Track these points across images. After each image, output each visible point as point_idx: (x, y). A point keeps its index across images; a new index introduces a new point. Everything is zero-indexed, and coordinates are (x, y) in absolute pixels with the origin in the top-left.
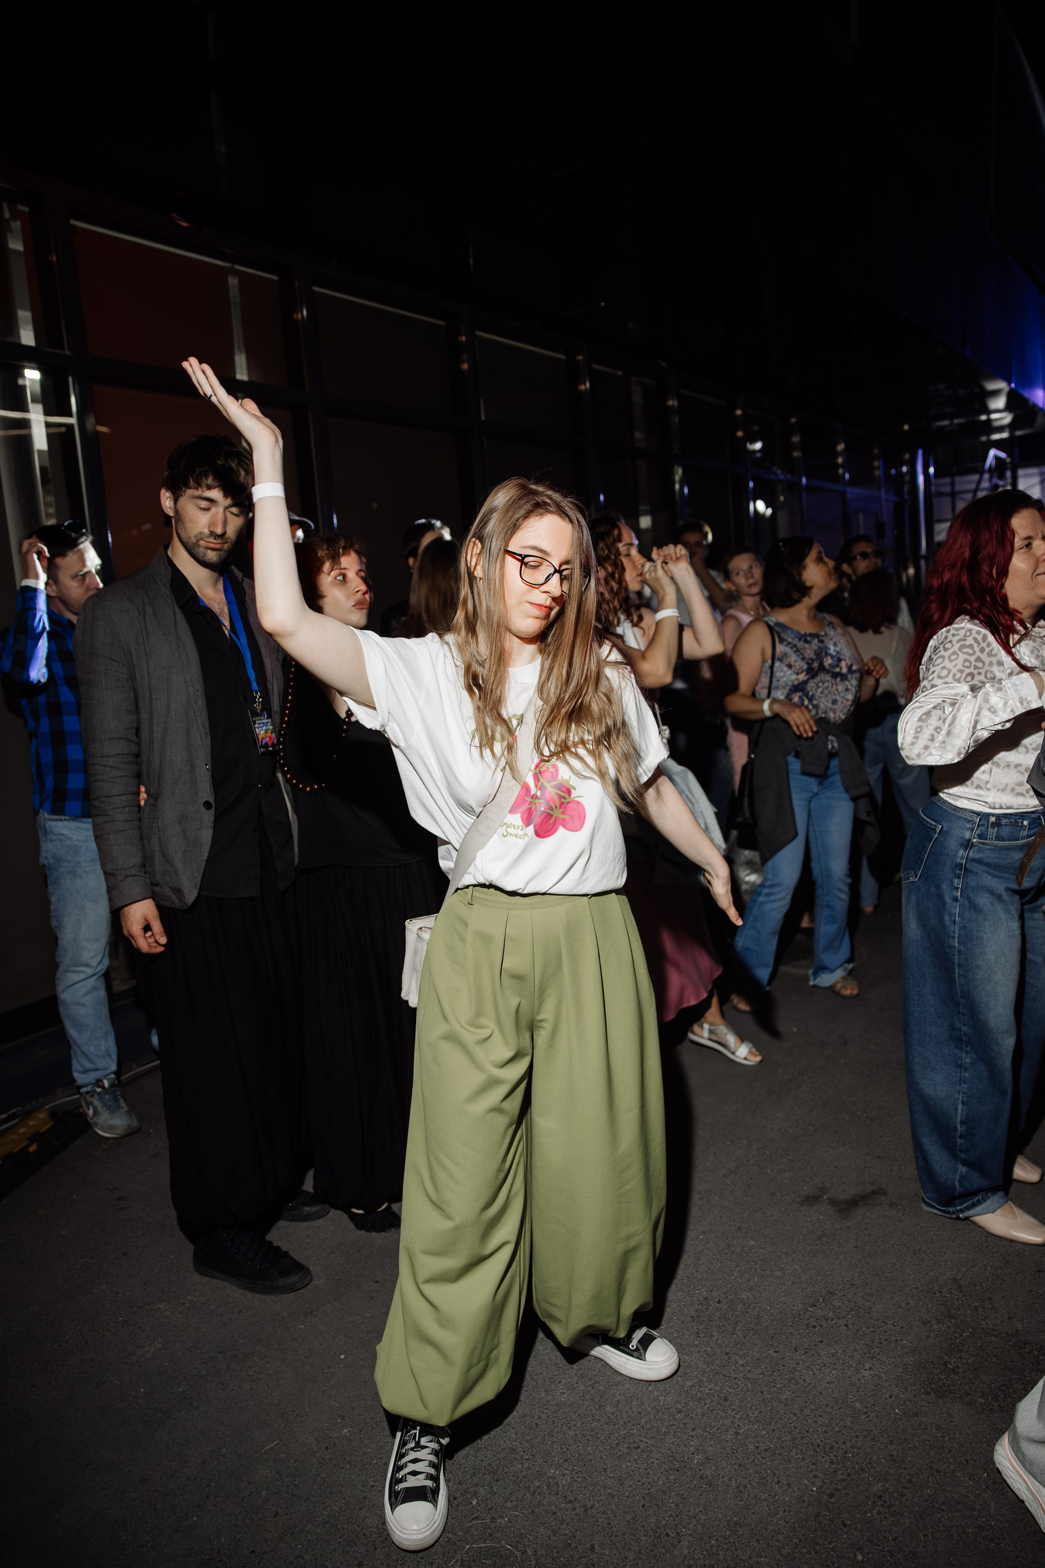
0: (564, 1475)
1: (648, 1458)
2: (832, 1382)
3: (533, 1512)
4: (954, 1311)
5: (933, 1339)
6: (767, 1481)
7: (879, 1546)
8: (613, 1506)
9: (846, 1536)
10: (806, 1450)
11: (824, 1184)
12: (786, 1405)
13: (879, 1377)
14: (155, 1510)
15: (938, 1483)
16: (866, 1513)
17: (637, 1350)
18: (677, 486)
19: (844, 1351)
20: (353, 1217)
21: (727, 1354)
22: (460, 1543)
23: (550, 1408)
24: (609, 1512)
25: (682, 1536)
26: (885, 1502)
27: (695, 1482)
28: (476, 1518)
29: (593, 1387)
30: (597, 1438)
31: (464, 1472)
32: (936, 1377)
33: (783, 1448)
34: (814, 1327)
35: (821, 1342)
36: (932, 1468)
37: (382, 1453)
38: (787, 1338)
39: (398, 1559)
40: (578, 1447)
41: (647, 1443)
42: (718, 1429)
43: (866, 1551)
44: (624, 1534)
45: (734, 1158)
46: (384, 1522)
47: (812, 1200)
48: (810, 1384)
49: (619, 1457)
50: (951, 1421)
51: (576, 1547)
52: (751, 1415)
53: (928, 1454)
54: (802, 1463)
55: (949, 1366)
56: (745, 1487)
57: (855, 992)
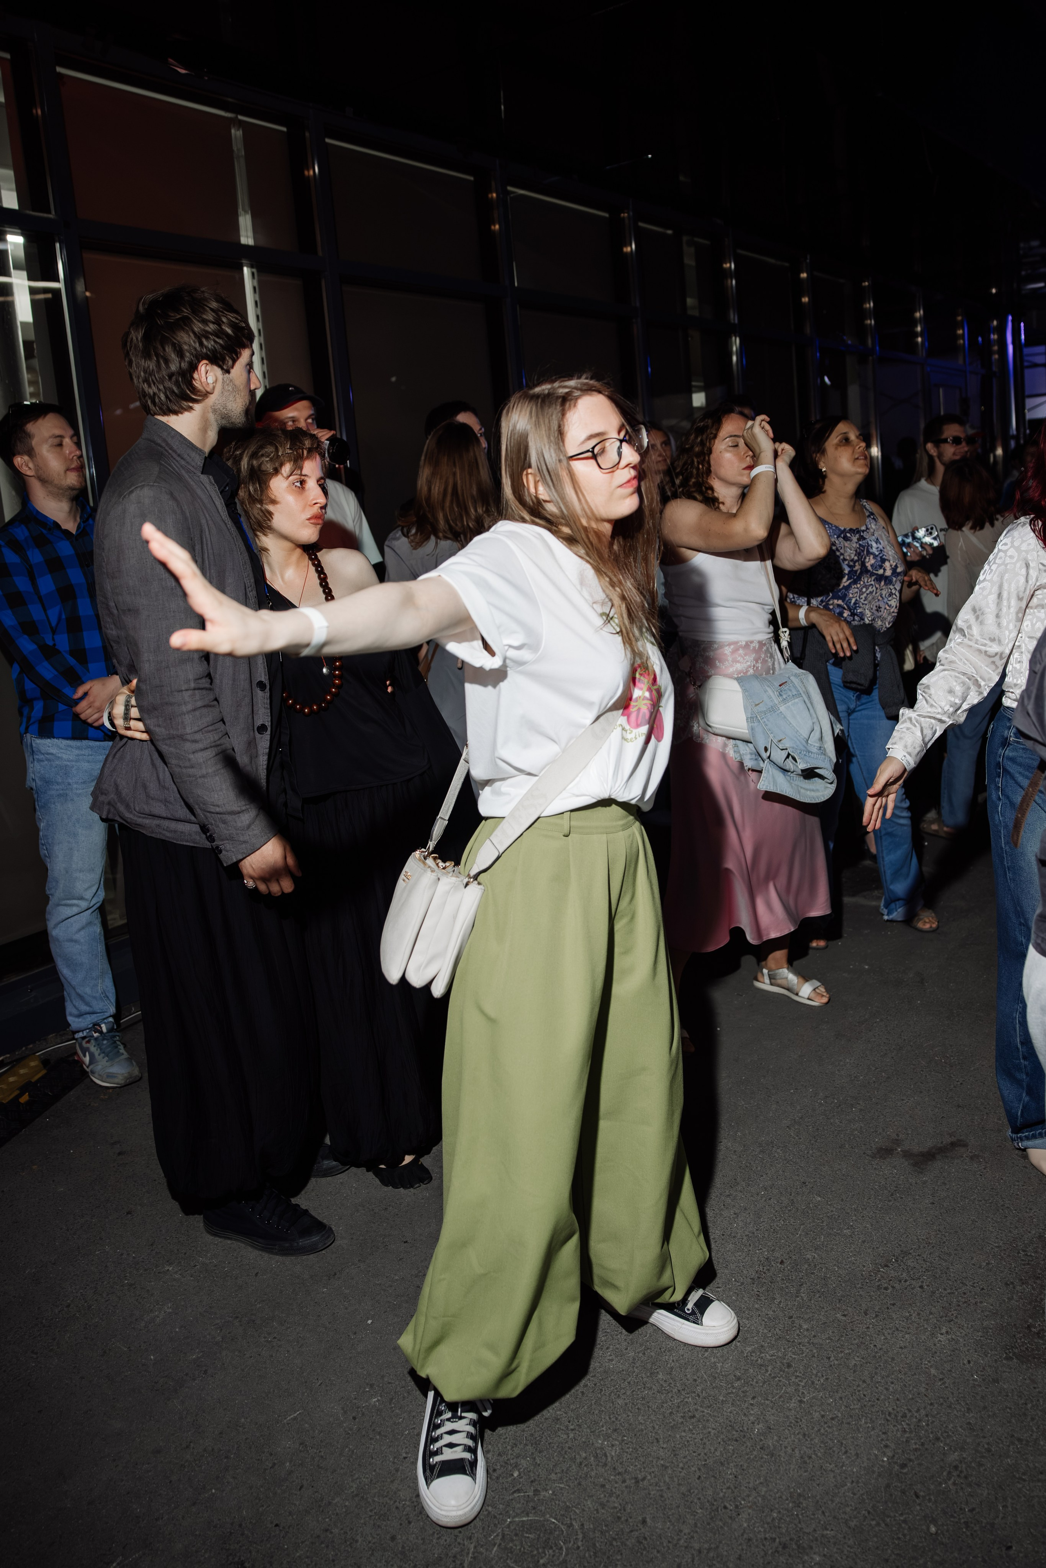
0: (613, 1445)
1: (704, 1427)
2: (905, 1347)
3: (579, 1484)
4: (1039, 1271)
5: (1017, 1301)
6: (834, 1452)
7: (955, 1517)
8: (667, 1480)
9: (918, 1508)
10: (877, 1419)
11: (898, 1135)
12: (855, 1371)
13: (957, 1342)
14: (171, 1482)
15: (1019, 1452)
16: (940, 1484)
17: (693, 1313)
18: (734, 358)
19: (919, 1314)
20: (378, 1173)
21: (791, 1317)
22: (501, 1516)
23: (598, 1375)
24: (662, 1484)
25: (741, 1508)
26: (961, 1472)
27: (755, 1453)
28: (518, 1491)
29: (644, 1354)
30: (648, 1407)
31: (504, 1442)
32: (1019, 1341)
33: (851, 1416)
34: (886, 1289)
35: (894, 1304)
36: (1012, 1436)
37: (414, 1424)
38: (856, 1301)
39: (434, 1533)
40: (628, 1416)
41: (703, 1412)
42: (780, 1397)
43: (940, 1523)
44: (678, 1507)
45: (798, 1108)
46: (418, 1496)
47: (885, 1152)
48: (880, 1349)
49: (672, 1427)
50: (1035, 1388)
51: (627, 1520)
52: (816, 1382)
53: (1009, 1422)
54: (872, 1433)
55: (1033, 1330)
56: (810, 1457)
57: (934, 926)
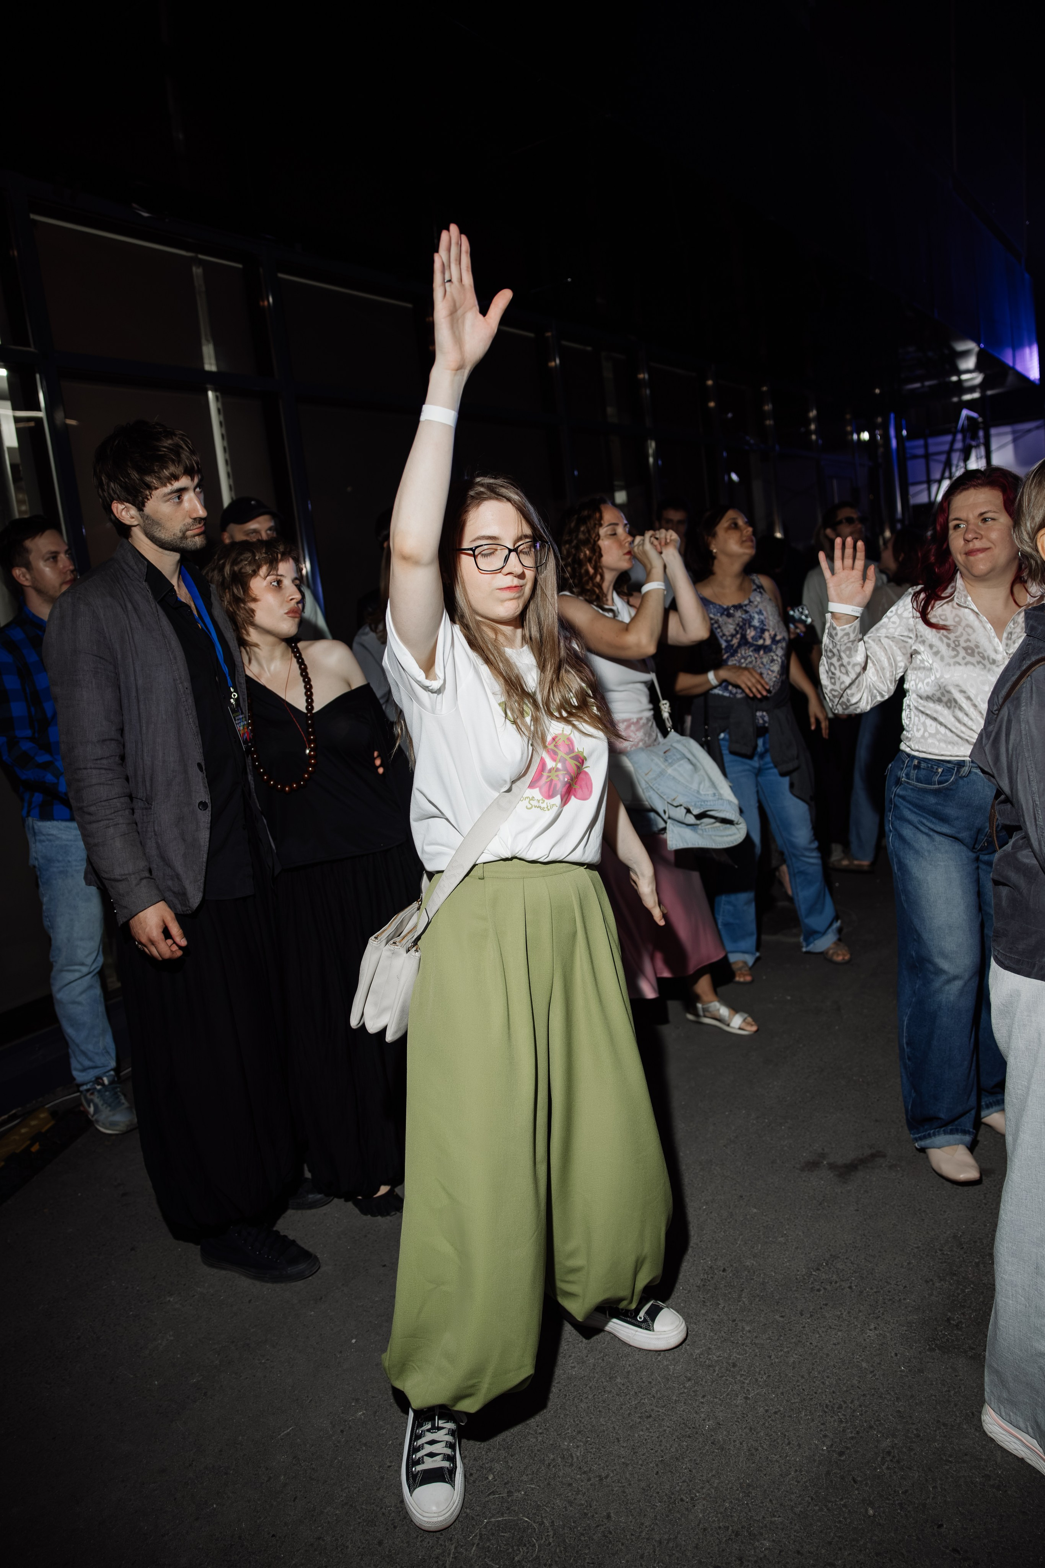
0: (578, 1446)
1: (660, 1426)
2: (838, 1344)
3: (549, 1484)
4: (955, 1268)
5: (936, 1297)
6: (778, 1443)
7: (889, 1499)
8: (628, 1475)
9: (856, 1492)
10: (815, 1411)
11: (823, 1149)
12: (794, 1368)
13: (885, 1337)
14: (175, 1499)
15: (945, 1436)
16: (875, 1469)
17: (645, 1321)
18: (651, 460)
19: (849, 1313)
21: (734, 1321)
22: (478, 1517)
23: (562, 1381)
24: (623, 1481)
25: (696, 1500)
26: (894, 1457)
27: (707, 1448)
28: (493, 1493)
29: (603, 1360)
30: (609, 1409)
31: (480, 1448)
32: (940, 1333)
33: (792, 1410)
34: (819, 1290)
35: (826, 1305)
36: (938, 1421)
37: (397, 1434)
38: (792, 1303)
39: (418, 1536)
40: (591, 1418)
41: (659, 1412)
42: (728, 1395)
43: (877, 1505)
44: (639, 1501)
45: (733, 1128)
46: (402, 1501)
47: (813, 1165)
48: (816, 1346)
49: (631, 1427)
50: (956, 1376)
51: (593, 1516)
52: (760, 1379)
53: (935, 1409)
54: (812, 1424)
55: (952, 1322)
56: (757, 1450)
57: (847, 957)
